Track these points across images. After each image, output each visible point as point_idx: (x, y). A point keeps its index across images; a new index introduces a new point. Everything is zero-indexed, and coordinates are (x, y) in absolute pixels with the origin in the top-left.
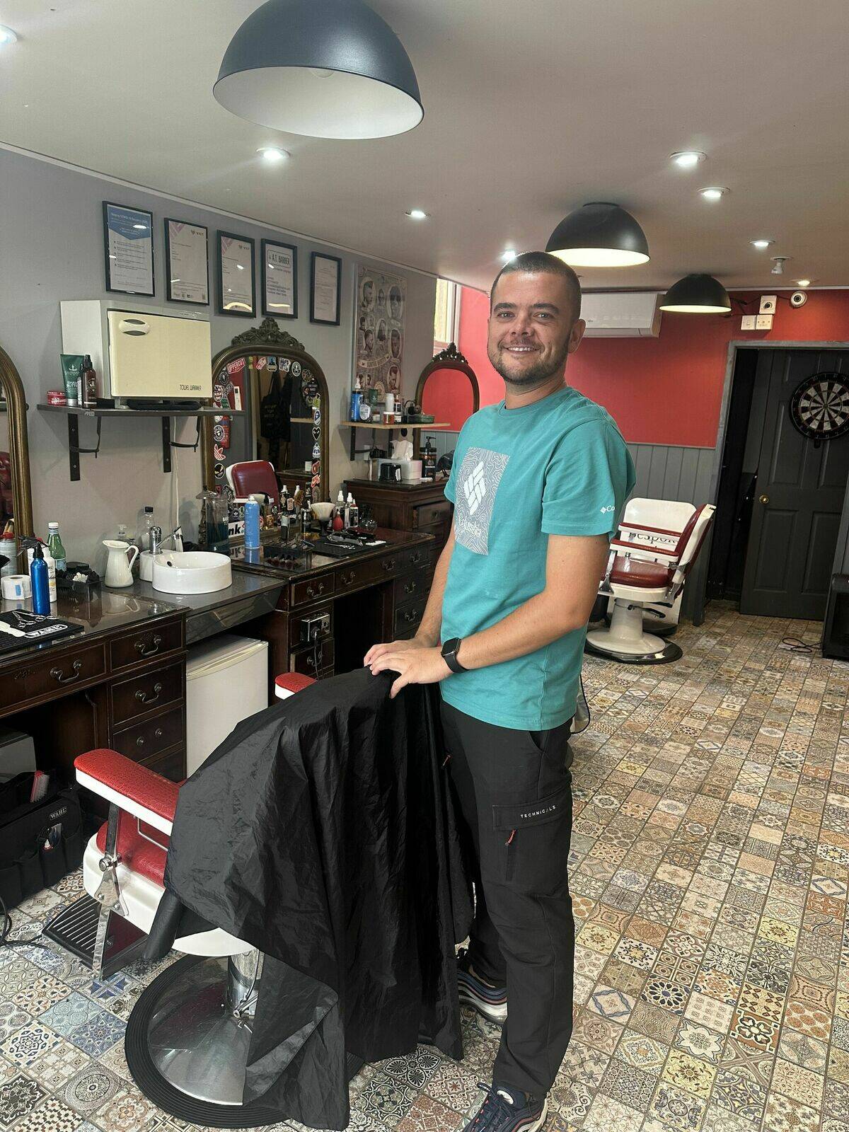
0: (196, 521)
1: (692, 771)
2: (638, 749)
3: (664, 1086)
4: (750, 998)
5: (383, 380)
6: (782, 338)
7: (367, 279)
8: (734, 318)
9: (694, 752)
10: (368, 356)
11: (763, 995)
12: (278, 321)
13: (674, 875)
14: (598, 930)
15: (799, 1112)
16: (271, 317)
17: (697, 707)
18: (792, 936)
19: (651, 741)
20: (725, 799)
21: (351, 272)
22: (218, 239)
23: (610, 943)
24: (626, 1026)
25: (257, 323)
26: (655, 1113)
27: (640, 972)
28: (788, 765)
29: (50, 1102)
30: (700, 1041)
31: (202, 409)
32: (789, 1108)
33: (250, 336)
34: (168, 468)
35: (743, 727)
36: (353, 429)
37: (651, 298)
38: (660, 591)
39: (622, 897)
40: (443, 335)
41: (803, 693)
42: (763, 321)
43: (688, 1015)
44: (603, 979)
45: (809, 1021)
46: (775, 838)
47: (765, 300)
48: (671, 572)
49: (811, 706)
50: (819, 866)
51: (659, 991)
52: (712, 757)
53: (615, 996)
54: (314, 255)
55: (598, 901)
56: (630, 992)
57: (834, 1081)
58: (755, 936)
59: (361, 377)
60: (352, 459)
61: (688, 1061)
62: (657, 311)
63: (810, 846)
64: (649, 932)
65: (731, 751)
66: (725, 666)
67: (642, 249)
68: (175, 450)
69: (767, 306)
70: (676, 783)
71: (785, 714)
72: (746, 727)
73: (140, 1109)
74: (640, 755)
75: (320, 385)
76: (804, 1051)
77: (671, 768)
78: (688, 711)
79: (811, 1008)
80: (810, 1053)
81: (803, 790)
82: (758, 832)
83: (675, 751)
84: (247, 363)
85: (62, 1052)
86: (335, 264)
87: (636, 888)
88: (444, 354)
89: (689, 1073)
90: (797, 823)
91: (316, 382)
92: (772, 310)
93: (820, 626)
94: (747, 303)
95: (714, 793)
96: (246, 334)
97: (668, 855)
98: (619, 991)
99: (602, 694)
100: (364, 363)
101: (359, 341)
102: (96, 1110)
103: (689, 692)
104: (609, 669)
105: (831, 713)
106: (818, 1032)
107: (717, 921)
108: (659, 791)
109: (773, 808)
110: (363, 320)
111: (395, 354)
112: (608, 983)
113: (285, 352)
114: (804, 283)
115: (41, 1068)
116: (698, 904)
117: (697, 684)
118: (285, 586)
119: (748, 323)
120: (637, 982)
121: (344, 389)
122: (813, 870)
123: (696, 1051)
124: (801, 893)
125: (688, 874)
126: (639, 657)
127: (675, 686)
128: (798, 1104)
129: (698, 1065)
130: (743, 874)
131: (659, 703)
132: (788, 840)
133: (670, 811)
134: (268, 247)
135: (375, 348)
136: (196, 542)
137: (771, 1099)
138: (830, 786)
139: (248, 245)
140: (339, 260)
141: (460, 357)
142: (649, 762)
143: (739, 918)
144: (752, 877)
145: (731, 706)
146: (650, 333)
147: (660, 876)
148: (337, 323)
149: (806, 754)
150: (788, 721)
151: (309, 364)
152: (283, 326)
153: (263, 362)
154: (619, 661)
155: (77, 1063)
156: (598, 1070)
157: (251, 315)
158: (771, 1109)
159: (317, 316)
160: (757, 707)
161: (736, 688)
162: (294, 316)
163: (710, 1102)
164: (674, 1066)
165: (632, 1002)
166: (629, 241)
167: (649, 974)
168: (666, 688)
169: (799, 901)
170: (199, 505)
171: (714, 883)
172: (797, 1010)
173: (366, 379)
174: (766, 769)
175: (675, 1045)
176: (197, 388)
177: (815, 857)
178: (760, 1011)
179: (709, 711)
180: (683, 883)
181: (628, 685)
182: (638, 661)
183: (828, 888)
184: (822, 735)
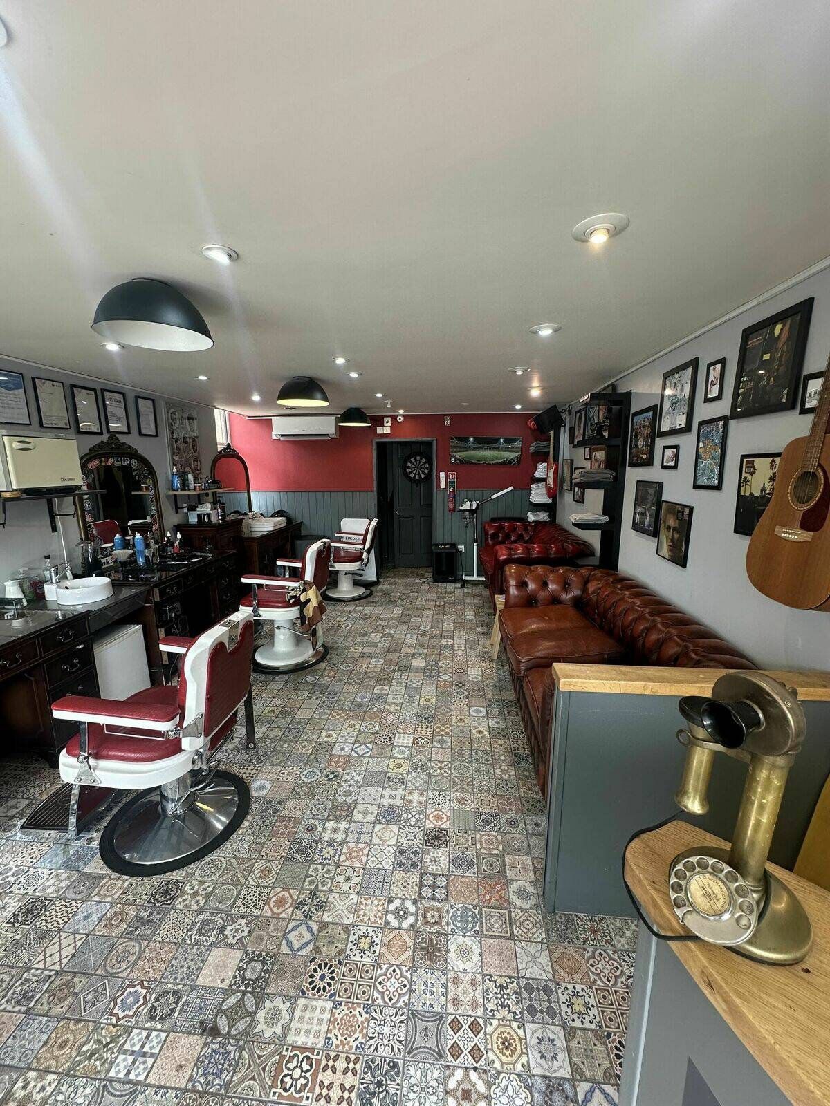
0: (79, 560)
1: (385, 644)
2: (359, 640)
3: (389, 774)
4: (419, 729)
5: (190, 466)
6: (396, 437)
7: (172, 411)
8: (373, 428)
9: (383, 636)
10: (179, 453)
11: (424, 727)
12: (119, 437)
13: (382, 690)
14: (351, 722)
15: (443, 765)
16: (113, 435)
17: (383, 616)
18: (433, 700)
19: (364, 635)
20: (400, 653)
21: (162, 407)
22: (71, 390)
23: (357, 726)
24: (370, 757)
25: (105, 437)
26: (387, 786)
27: (373, 733)
28: (424, 634)
29: (57, 903)
30: (402, 752)
31: (77, 492)
32: (439, 765)
33: (101, 445)
34: (54, 529)
35: (404, 620)
36: (175, 495)
37: (333, 419)
38: (358, 563)
39: (360, 705)
40: (222, 439)
41: (427, 600)
42: (386, 429)
43: (395, 744)
44: (357, 741)
45: (443, 730)
46: (422, 663)
47: (386, 419)
48: (362, 553)
49: (431, 605)
50: (441, 670)
51: (382, 739)
52: (392, 636)
53: (363, 747)
54: (137, 398)
55: (350, 710)
56: (370, 743)
57: (454, 749)
58: (419, 705)
59: (176, 465)
60: (177, 512)
61: (397, 761)
62: (336, 425)
63: (437, 663)
64: (375, 716)
65: (400, 632)
66: (392, 595)
67: (325, 399)
68: (58, 519)
69: (387, 422)
70: (377, 651)
71: (420, 610)
72: (405, 619)
73: (119, 883)
74: (360, 642)
75: (151, 472)
76: (442, 742)
77: (375, 645)
78: (379, 618)
79: (443, 725)
80: (445, 742)
81: (432, 641)
82: (415, 663)
83: (375, 637)
84: (101, 462)
85: (58, 876)
86: (151, 402)
87: (366, 700)
88: (224, 450)
89: (399, 766)
90: (430, 655)
91: (147, 470)
92: (389, 424)
93: (431, 569)
94: (378, 421)
95: (395, 651)
96: (99, 445)
97: (379, 682)
98: (364, 744)
99: (338, 619)
100: (177, 457)
101: (172, 445)
102: (90, 895)
103: (378, 610)
104: (340, 606)
105: (439, 606)
106: (447, 733)
107: (402, 704)
108: (371, 656)
109: (421, 651)
110: (172, 433)
111: (195, 451)
112: (359, 742)
113: (124, 453)
114: (401, 411)
115: (45, 889)
116: (393, 699)
117: (381, 605)
118: (149, 591)
119: (380, 431)
120: (372, 738)
121: (166, 473)
122: (439, 672)
123: (400, 756)
124: (435, 682)
125: (387, 688)
126: (353, 598)
127: (371, 608)
128: (442, 762)
129: (402, 761)
130: (411, 681)
131: (365, 617)
132: (428, 662)
133: (377, 663)
134: (106, 393)
135: (182, 448)
136: (80, 573)
137: (432, 764)
138: (442, 637)
139: (93, 393)
140: (153, 400)
141: (234, 450)
142: (364, 644)
143: (411, 699)
144: (415, 681)
145: (397, 612)
146: (334, 436)
147: (376, 692)
148: (157, 436)
149: (432, 626)
150: (422, 613)
151: (142, 460)
152: (122, 439)
153: (111, 461)
154: (344, 601)
155: (69, 878)
156: (360, 778)
157: (101, 433)
158: (432, 768)
159: (144, 432)
160: (409, 609)
161: (399, 603)
162: (129, 433)
163: (408, 773)
164: (392, 765)
165: (370, 746)
166: (319, 395)
167: (375, 734)
168: (368, 610)
169: (435, 686)
170: (79, 551)
171: (399, 688)
172: (438, 728)
173: (179, 466)
174: (415, 636)
175: (391, 757)
176: (73, 480)
177: (439, 667)
178: (424, 733)
179: (388, 616)
180: (386, 692)
181: (350, 612)
182: (353, 600)
183: (445, 677)
184: (436, 616)
